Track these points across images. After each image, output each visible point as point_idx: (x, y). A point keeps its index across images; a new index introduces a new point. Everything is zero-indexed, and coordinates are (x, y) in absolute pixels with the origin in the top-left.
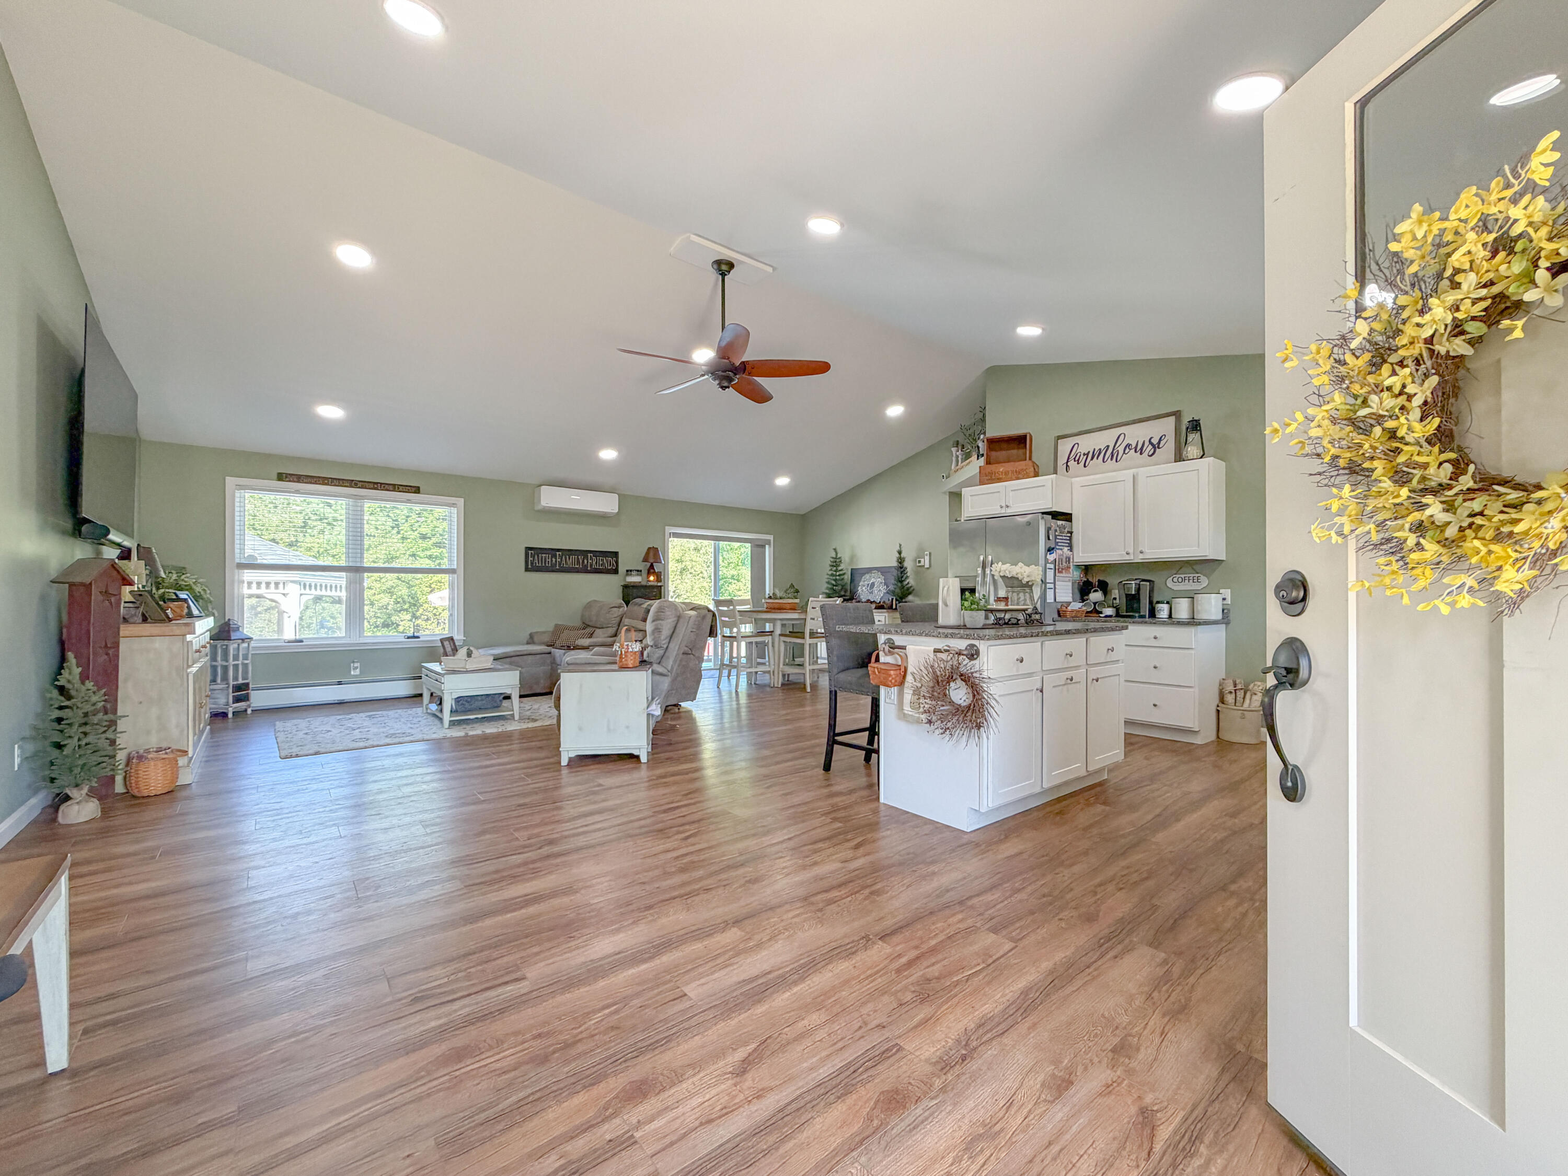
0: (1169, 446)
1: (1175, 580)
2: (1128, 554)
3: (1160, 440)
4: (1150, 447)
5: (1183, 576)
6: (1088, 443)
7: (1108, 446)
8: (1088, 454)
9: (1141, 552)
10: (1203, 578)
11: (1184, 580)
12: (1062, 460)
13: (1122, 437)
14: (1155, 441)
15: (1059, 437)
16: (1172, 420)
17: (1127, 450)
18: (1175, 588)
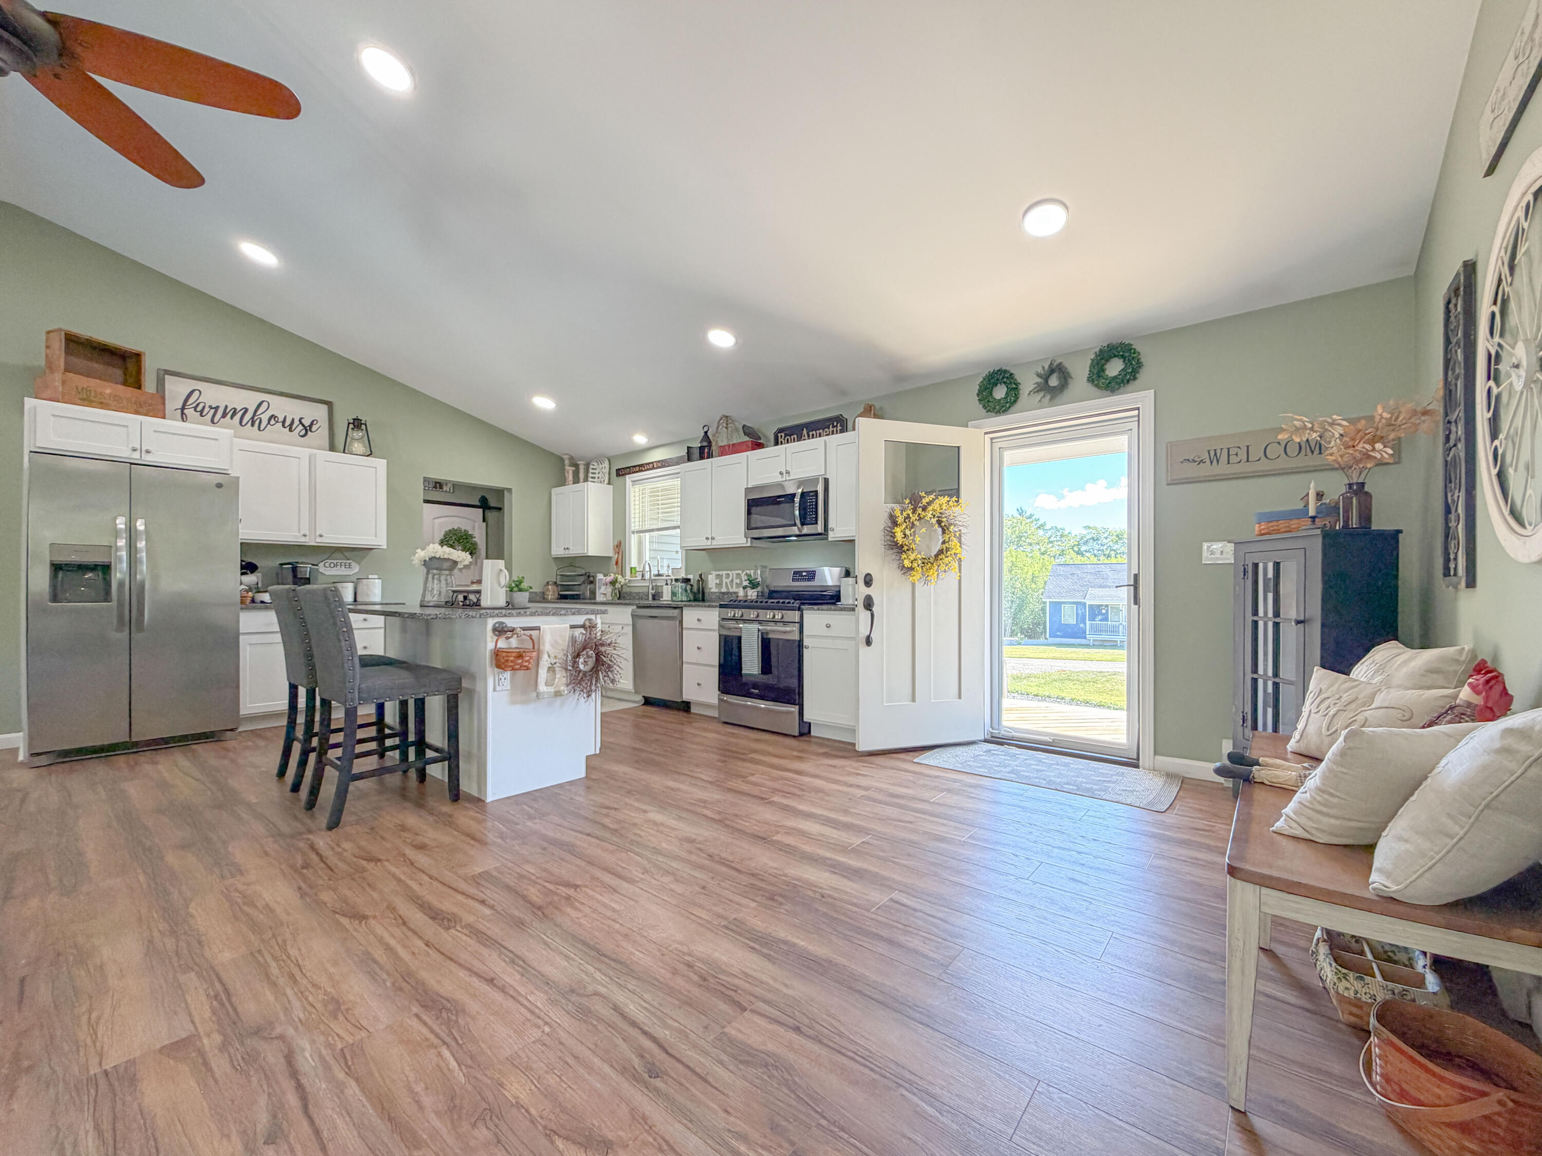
0: (321, 433)
1: (327, 565)
2: (305, 536)
3: (312, 424)
4: (301, 427)
5: (335, 562)
6: (212, 395)
7: (246, 410)
8: (217, 408)
9: (321, 536)
10: (353, 564)
11: (336, 565)
12: (173, 403)
13: (265, 405)
14: (307, 423)
15: (167, 372)
16: (324, 408)
17: (272, 422)
18: (327, 573)
